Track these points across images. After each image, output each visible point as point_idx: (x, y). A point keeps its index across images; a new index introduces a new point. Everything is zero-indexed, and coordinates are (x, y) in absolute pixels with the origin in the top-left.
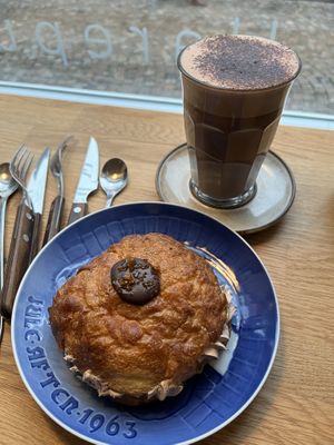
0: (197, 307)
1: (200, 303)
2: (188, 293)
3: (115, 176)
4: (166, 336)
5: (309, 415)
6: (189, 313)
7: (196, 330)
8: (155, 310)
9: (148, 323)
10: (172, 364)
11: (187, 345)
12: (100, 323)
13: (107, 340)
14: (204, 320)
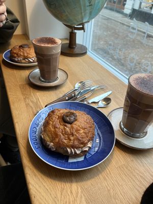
0: (76, 135)
1: (77, 135)
2: (77, 130)
3: (104, 102)
4: (62, 133)
5: (77, 196)
6: (73, 135)
7: (70, 140)
8: (66, 126)
9: (62, 127)
10: (57, 140)
11: (65, 141)
12: (54, 119)
13: (51, 122)
14: (74, 140)
